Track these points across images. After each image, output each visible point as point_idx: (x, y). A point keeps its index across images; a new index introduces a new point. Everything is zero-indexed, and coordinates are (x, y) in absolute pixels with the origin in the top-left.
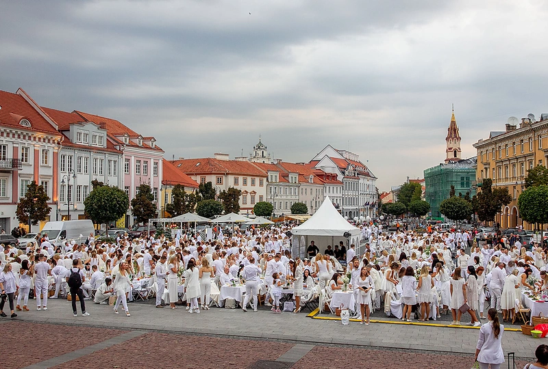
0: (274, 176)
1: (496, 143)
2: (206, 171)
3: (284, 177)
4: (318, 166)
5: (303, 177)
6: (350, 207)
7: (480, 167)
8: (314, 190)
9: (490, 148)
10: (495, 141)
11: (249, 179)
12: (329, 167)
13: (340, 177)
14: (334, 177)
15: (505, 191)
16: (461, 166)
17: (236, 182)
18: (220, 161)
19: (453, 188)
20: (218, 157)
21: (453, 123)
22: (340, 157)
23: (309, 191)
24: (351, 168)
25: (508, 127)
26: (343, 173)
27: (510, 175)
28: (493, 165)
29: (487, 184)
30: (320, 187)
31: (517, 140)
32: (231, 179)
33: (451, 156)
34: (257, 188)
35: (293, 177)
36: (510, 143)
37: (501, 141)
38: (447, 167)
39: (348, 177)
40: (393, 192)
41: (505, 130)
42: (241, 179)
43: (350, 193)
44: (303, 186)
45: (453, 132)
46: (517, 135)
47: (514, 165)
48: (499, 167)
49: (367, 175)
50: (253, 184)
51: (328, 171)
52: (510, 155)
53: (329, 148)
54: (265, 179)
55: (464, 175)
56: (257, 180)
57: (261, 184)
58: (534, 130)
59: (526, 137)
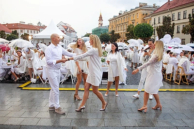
1: (115, 19)
2: (16, 28)
7: (110, 27)
9: (113, 21)
12: (61, 28)
13: (65, 32)
14: (63, 31)
16: (104, 28)
17: (28, 32)
18: (22, 24)
21: (101, 15)
22: (65, 25)
24: (69, 29)
26: (66, 30)
27: (120, 29)
28: (114, 26)
29: (113, 32)
31: (123, 18)
32: (26, 31)
33: (100, 26)
36: (120, 19)
37: (117, 18)
39: (68, 32)
41: (118, 15)
42: (30, 31)
45: (101, 18)
46: (123, 16)
47: (121, 26)
48: (117, 27)
50: (34, 33)
52: (120, 23)
53: (61, 22)
54: (39, 31)
55: (104, 31)
56: (36, 31)
57: (37, 33)
58: (128, 14)
59: (126, 16)
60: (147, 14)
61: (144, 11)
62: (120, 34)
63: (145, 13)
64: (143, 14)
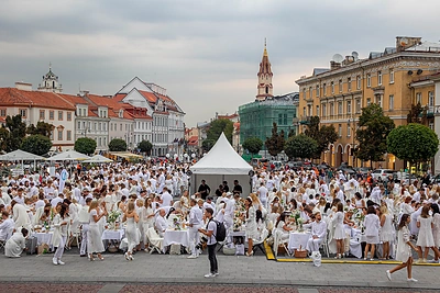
0: (83, 109)
1: (321, 80)
2: (7, 102)
3: (93, 110)
4: (126, 100)
5: (113, 112)
6: (160, 144)
7: (303, 104)
8: (124, 126)
9: (314, 85)
10: (319, 78)
11: (56, 112)
12: (137, 101)
13: (150, 112)
14: (143, 111)
15: (332, 128)
16: (279, 103)
17: (42, 115)
18: (21, 91)
19: (275, 124)
20: (20, 87)
21: (265, 58)
22: (148, 90)
23: (118, 127)
24: (160, 102)
25: (333, 64)
26: (153, 108)
27: (336, 113)
28: (317, 102)
29: (314, 121)
30: (130, 123)
31: (345, 78)
32: (36, 111)
33: (263, 92)
34: (64, 122)
35: (103, 111)
36: (336, 80)
37: (326, 78)
38: (264, 103)
39: (158, 112)
40: (198, 128)
41: (329, 68)
42: (47, 112)
43: (160, 129)
44: (113, 121)
45: (265, 68)
46: (345, 73)
47: (340, 103)
48: (324, 105)
49: (175, 110)
50: (61, 118)
51: (137, 105)
52: (336, 93)
53: (137, 80)
54: (73, 113)
55: (281, 112)
56: (65, 113)
57: (69, 118)
58: (363, 69)
59: (354, 75)
60: (420, 72)
61: (413, 64)
62: (336, 126)
63: (415, 70)
64: (410, 73)
